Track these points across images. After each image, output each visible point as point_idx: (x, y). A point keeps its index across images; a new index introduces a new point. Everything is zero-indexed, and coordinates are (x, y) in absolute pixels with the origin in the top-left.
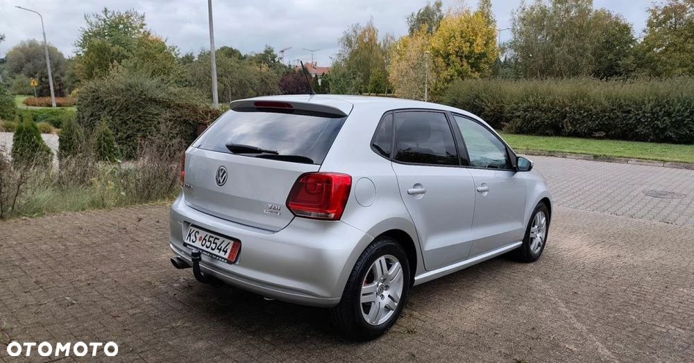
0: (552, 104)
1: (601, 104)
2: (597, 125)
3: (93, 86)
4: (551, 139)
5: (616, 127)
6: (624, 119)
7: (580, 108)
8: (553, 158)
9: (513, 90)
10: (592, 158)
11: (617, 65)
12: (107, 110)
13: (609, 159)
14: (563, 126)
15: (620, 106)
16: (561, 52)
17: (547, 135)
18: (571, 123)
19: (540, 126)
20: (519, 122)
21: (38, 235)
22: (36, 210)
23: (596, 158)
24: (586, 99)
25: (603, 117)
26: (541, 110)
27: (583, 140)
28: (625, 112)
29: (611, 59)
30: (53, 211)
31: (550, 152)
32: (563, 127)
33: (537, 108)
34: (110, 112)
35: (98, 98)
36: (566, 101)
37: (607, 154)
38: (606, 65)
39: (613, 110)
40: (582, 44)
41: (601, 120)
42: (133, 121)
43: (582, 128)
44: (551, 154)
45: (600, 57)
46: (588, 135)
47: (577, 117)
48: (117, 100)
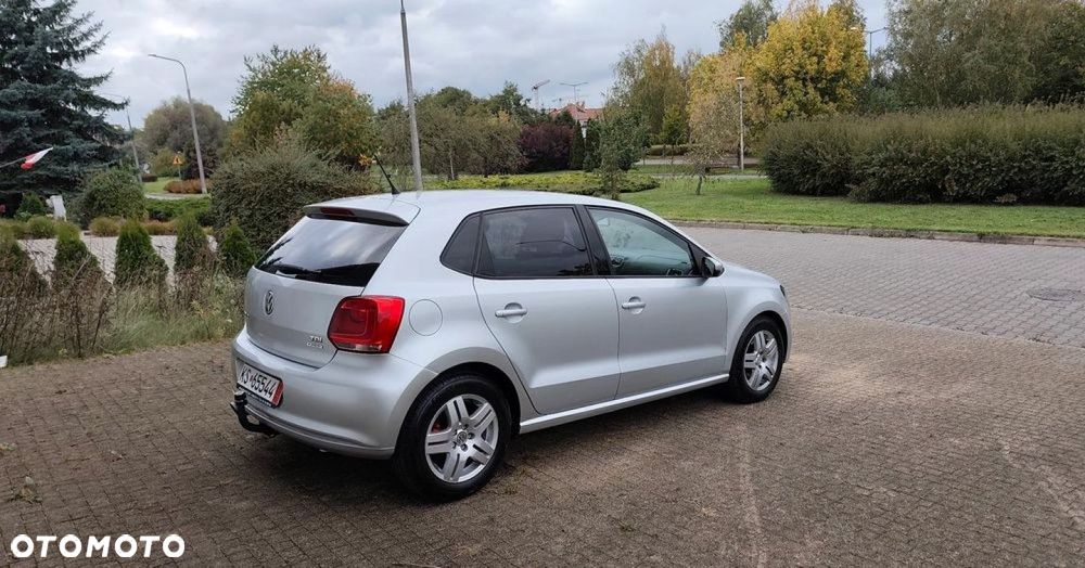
0: (924, 152)
1: (1005, 147)
2: (1001, 183)
3: (229, 171)
4: (921, 209)
5: (1032, 184)
6: (1044, 170)
7: (971, 156)
8: (912, 240)
9: (866, 132)
10: (976, 238)
11: (1077, 75)
12: (245, 202)
13: (1003, 239)
14: (943, 186)
15: (1038, 151)
16: (971, 59)
17: (921, 202)
18: (957, 181)
19: (908, 187)
20: (873, 184)
21: (114, 377)
22: (123, 345)
23: (982, 237)
24: (980, 141)
25: (1009, 170)
26: (906, 163)
27: (976, 208)
28: (1046, 160)
29: (1065, 66)
30: (145, 346)
31: (908, 230)
32: (944, 189)
33: (901, 160)
34: (250, 203)
35: (233, 187)
36: (948, 147)
37: (1001, 231)
38: (1058, 75)
39: (1025, 157)
40: (1012, 44)
41: (1007, 175)
42: (278, 214)
43: (977, 189)
44: (910, 234)
45: (1046, 64)
46: (988, 198)
47: (965, 170)
48: (256, 188)
